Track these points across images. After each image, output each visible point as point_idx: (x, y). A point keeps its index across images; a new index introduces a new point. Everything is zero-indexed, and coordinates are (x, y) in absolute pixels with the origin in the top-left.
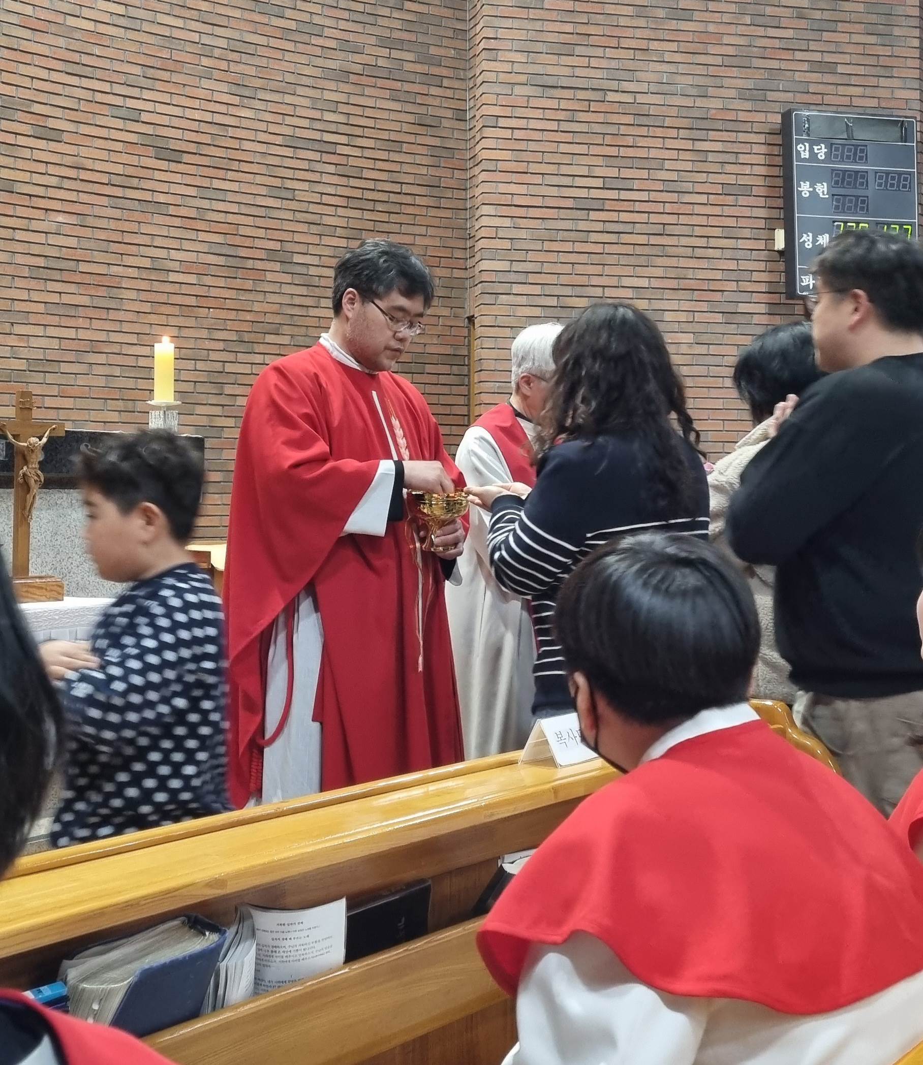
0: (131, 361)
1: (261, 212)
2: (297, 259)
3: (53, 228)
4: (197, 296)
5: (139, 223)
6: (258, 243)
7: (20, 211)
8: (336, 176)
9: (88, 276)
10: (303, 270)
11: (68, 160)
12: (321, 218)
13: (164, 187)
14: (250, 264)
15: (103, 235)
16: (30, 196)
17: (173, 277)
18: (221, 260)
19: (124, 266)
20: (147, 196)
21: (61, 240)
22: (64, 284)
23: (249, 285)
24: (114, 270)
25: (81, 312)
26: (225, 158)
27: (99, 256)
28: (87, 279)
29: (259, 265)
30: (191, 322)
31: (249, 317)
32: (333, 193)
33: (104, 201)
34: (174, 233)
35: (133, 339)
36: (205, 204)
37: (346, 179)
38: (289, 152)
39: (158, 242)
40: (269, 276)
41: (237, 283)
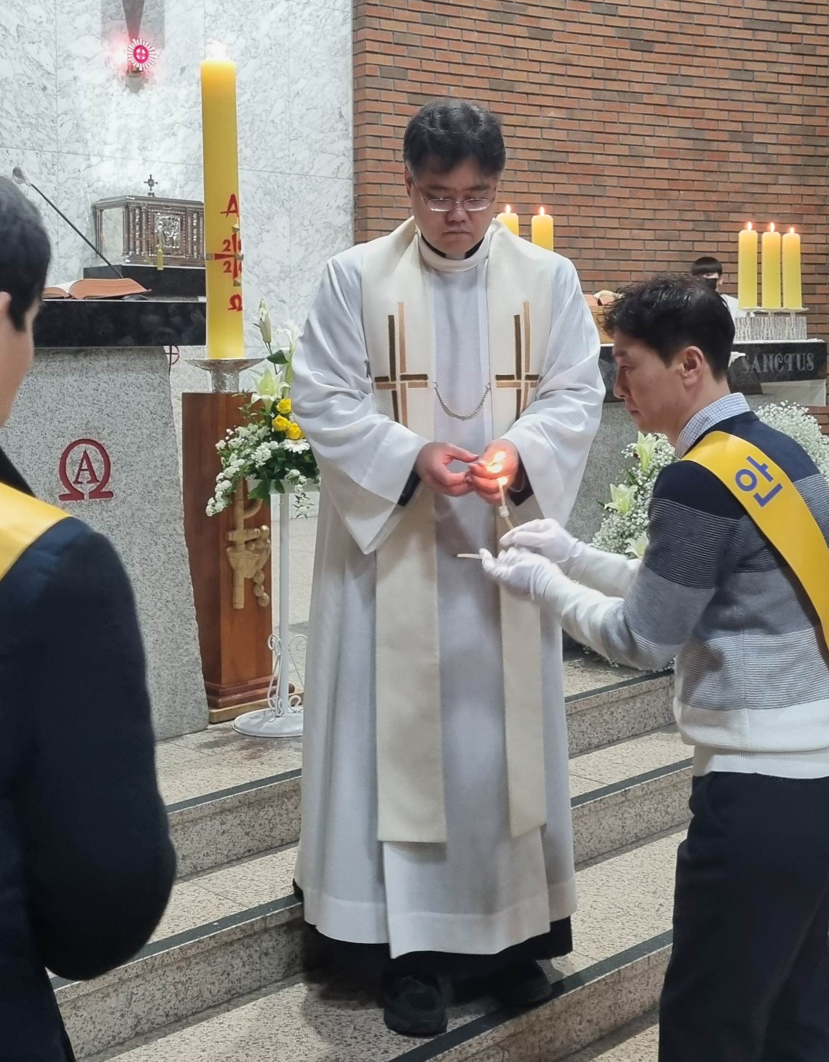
0: (613, 245)
1: (725, 95)
2: (757, 138)
3: (546, 122)
4: (668, 179)
5: (618, 112)
6: (722, 126)
7: (520, 109)
8: (792, 56)
9: (575, 166)
10: (762, 149)
11: (558, 58)
12: (778, 97)
13: (638, 77)
14: (714, 146)
15: (587, 126)
16: (527, 94)
17: (648, 163)
18: (689, 144)
19: (606, 155)
20: (624, 87)
21: (553, 134)
22: (556, 175)
23: (714, 166)
24: (599, 159)
25: (572, 200)
26: (690, 45)
27: (585, 147)
28: (577, 169)
29: (723, 146)
30: (664, 205)
31: (714, 197)
32: (790, 72)
33: (589, 94)
34: (649, 120)
35: (615, 223)
36: (675, 91)
37: (800, 57)
38: (748, 34)
39: (635, 130)
40: (732, 157)
41: (704, 165)
